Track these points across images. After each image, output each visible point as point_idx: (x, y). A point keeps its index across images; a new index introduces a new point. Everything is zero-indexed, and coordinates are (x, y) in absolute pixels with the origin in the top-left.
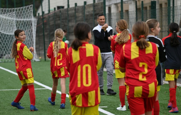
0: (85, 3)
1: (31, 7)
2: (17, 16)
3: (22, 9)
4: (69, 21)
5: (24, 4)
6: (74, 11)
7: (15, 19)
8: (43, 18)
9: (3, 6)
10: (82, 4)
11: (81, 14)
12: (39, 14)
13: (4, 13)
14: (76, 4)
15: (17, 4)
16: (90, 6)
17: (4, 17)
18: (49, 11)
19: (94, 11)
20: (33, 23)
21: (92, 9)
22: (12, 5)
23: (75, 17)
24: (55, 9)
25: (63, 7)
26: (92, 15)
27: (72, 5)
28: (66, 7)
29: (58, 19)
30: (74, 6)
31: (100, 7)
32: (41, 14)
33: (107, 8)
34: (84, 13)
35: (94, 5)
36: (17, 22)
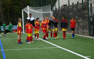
0: (78, 2)
1: (50, 6)
2: (43, 11)
3: (45, 7)
4: (70, 12)
5: (46, 4)
6: (72, 7)
7: (42, 12)
8: (56, 11)
9: (36, 6)
10: (76, 3)
11: (75, 9)
12: (54, 9)
13: (36, 10)
14: (73, 3)
15: (43, 4)
16: (80, 4)
17: (37, 12)
18: (59, 7)
19: (83, 6)
20: (51, 14)
21: (81, 5)
22: (40, 5)
23: (72, 10)
24: (62, 6)
25: (66, 5)
26: (81, 9)
27: (71, 4)
28: (68, 5)
29: (63, 11)
30: (72, 4)
31: (86, 4)
32: (55, 9)
33: (90, 5)
34: (77, 8)
35: (83, 3)
36: (43, 13)
